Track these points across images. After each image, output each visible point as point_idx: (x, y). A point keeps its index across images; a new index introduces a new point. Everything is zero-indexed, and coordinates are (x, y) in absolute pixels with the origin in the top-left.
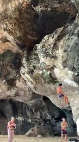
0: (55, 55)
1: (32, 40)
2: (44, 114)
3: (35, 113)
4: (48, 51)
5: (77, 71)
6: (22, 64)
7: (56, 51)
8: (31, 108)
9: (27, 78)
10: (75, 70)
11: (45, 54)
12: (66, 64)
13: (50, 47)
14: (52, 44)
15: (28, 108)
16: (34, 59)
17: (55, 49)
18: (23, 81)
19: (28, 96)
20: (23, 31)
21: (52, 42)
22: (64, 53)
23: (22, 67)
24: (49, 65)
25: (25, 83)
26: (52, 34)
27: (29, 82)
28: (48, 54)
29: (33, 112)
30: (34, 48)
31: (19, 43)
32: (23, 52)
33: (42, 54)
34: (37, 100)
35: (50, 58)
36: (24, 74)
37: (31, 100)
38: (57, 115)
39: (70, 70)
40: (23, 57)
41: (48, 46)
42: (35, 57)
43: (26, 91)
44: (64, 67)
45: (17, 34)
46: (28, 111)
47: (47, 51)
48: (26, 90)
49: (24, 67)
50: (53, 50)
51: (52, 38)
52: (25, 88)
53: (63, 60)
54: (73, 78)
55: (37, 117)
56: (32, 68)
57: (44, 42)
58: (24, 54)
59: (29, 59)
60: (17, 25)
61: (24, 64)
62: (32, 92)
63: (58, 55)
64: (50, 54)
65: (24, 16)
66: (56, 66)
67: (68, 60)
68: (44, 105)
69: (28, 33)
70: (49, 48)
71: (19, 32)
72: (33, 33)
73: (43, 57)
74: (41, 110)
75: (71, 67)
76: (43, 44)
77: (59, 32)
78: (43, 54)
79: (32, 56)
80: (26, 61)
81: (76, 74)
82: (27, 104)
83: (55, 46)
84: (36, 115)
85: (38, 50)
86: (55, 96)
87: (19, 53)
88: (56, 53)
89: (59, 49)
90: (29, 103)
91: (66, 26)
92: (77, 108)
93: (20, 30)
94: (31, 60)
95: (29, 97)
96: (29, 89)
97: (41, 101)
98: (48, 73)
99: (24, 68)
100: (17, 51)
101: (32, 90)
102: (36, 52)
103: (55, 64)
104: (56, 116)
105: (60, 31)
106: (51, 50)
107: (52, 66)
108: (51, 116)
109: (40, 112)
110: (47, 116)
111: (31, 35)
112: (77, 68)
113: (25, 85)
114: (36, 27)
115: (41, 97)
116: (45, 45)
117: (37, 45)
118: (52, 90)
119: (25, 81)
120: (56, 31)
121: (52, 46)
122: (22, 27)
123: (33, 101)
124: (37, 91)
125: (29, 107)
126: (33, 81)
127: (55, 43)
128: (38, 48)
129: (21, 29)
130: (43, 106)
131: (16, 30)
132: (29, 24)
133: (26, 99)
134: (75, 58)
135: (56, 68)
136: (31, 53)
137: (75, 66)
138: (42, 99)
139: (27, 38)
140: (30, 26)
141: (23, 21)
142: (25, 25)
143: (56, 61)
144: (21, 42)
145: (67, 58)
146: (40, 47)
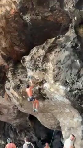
0: (45, 68)
1: (19, 52)
2: (30, 136)
3: (19, 134)
4: (38, 63)
5: (69, 86)
6: (7, 78)
7: (46, 64)
8: (15, 128)
9: (12, 94)
10: (68, 84)
11: (34, 67)
12: (57, 78)
13: (40, 59)
14: (42, 55)
15: (12, 129)
16: (20, 73)
17: (45, 62)
18: (8, 97)
19: (12, 114)
20: (9, 42)
21: (42, 54)
22: (55, 65)
23: (7, 82)
24: (39, 79)
25: (9, 100)
26: (42, 45)
27: (14, 98)
28: (37, 66)
29: (17, 133)
30: (22, 60)
31: (5, 54)
32: (8, 65)
33: (30, 67)
34: (22, 119)
35: (40, 71)
36: (9, 89)
37: (15, 119)
38: (43, 136)
39: (61, 85)
40: (9, 70)
41: (38, 58)
42: (22, 70)
43: (10, 109)
44: (56, 81)
45: (2, 44)
46: (12, 132)
47: (36, 64)
48: (10, 107)
49: (9, 81)
50: (43, 63)
51: (43, 50)
52: (9, 105)
53: (54, 74)
54: (64, 94)
55: (21, 139)
56: (19, 83)
57: (34, 54)
58: (10, 67)
59: (16, 73)
60: (3, 34)
61: (9, 78)
62: (17, 110)
63: (49, 68)
64: (40, 67)
65: (11, 25)
66: (46, 81)
67: (60, 74)
68: (30, 125)
69: (15, 44)
70: (39, 61)
71: (5, 42)
72: (20, 44)
73: (32, 70)
74: (26, 131)
75: (63, 81)
76: (32, 56)
77: (50, 44)
78: (32, 66)
79: (19, 70)
80: (11, 75)
81: (69, 89)
82: (10, 124)
83: (45, 59)
84: (20, 137)
85: (26, 62)
86: (43, 115)
87: (4, 66)
88: (46, 66)
89: (49, 62)
90: (13, 122)
91: (58, 37)
92: (68, 129)
93: (6, 40)
94: (18, 73)
95: (14, 116)
96: (14, 107)
97: (27, 121)
98: (37, 88)
99: (8, 83)
100: (2, 64)
101: (17, 108)
102: (23, 65)
103: (45, 78)
104: (43, 138)
105: (51, 42)
106: (41, 62)
107: (41, 80)
108: (37, 137)
109: (25, 133)
110: (33, 138)
111: (18, 46)
112: (70, 83)
113: (9, 102)
114: (24, 38)
115: (27, 116)
116: (34, 57)
117: (25, 57)
118: (41, 108)
119: (10, 97)
120: (47, 42)
121: (42, 59)
122: (9, 37)
123: (18, 121)
124: (23, 109)
125: (12, 127)
126: (19, 98)
127: (45, 54)
128: (26, 60)
129: (8, 39)
130: (28, 126)
131: (2, 40)
132: (17, 34)
133: (10, 118)
134: (68, 72)
135: (46, 82)
136: (18, 67)
137: (67, 81)
138: (28, 118)
139: (14, 49)
140: (17, 36)
141: (10, 30)
142: (12, 35)
143: (46, 74)
144: (7, 54)
145: (58, 71)
146: (29, 59)
